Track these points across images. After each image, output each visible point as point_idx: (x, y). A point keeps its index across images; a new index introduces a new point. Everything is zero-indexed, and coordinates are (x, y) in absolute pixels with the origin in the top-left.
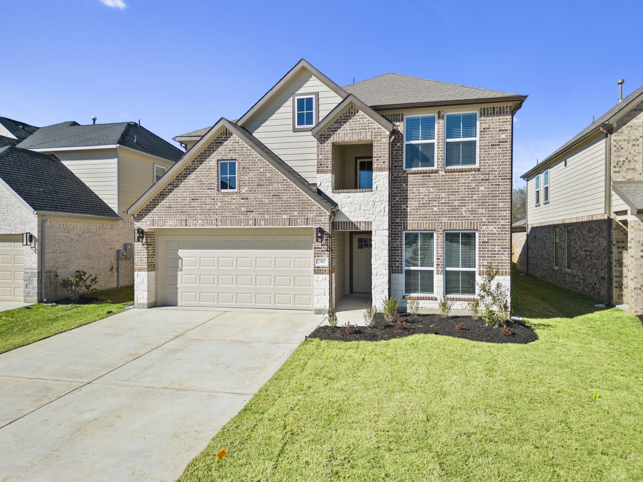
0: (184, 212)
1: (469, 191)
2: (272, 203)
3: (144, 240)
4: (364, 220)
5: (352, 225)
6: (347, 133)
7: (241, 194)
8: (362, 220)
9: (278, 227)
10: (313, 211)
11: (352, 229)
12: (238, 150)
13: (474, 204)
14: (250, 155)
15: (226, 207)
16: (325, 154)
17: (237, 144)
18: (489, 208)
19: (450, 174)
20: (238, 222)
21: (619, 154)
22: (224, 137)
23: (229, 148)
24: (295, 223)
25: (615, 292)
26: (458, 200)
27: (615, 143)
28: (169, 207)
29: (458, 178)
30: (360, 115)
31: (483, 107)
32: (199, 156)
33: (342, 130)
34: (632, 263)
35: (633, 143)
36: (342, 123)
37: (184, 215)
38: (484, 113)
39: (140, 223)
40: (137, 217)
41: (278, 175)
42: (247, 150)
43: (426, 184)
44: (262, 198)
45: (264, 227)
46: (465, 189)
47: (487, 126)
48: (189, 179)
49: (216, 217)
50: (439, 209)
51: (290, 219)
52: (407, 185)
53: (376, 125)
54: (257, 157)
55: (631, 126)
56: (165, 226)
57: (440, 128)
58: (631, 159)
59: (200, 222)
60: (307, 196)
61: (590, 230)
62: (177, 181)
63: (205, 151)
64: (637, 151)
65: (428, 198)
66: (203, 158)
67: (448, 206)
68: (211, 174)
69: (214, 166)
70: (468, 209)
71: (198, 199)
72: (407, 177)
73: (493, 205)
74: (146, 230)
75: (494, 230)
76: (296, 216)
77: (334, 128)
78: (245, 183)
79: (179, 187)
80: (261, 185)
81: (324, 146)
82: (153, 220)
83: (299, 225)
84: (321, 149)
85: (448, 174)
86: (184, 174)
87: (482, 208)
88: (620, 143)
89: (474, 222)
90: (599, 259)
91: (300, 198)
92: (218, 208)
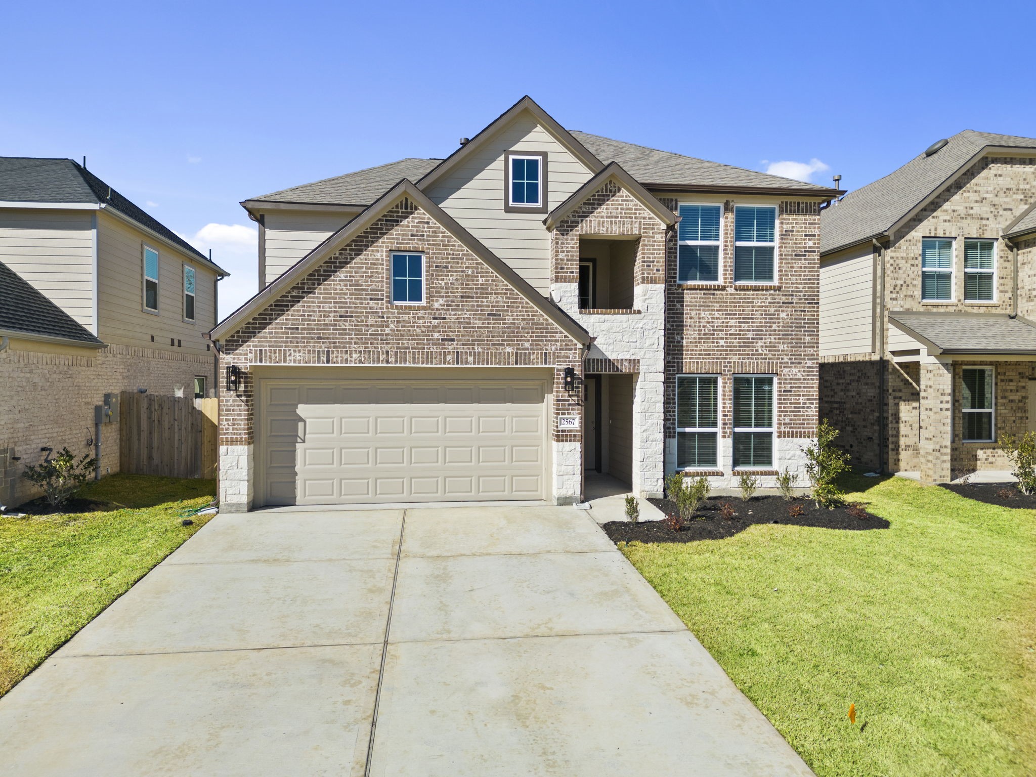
0: (324, 338)
1: (766, 319)
2: (488, 328)
3: (242, 388)
4: (628, 357)
5: (610, 365)
6: (603, 222)
7: (433, 310)
8: (624, 357)
9: (498, 366)
10: (557, 341)
11: (610, 371)
12: (428, 236)
13: (772, 337)
14: (448, 245)
15: (404, 331)
16: (568, 252)
17: (426, 225)
18: (792, 343)
19: (742, 292)
20: (427, 358)
21: (896, 275)
22: (402, 213)
23: (411, 231)
24: (525, 359)
25: (891, 456)
26: (753, 331)
27: (892, 261)
28: (293, 329)
29: (753, 299)
30: (622, 196)
31: (785, 201)
32: (353, 241)
33: (595, 217)
34: (928, 417)
35: (913, 263)
36: (596, 206)
37: (323, 343)
38: (785, 209)
39: (232, 356)
40: (227, 345)
41: (498, 281)
42: (443, 237)
43: (709, 306)
44: (469, 319)
45: (473, 366)
46: (762, 315)
47: (789, 227)
48: (333, 280)
49: (387, 347)
50: (727, 343)
51: (517, 353)
52: (682, 306)
53: (647, 213)
54: (462, 251)
55: (910, 241)
56: (285, 362)
57: (729, 224)
58: (909, 283)
59: (355, 356)
60: (546, 317)
61: (840, 375)
62: (310, 282)
63: (365, 233)
64: (916, 273)
65: (712, 326)
66: (361, 246)
67: (739, 339)
68: (377, 273)
69: (382, 260)
70: (765, 343)
71: (352, 317)
72: (683, 294)
73: (797, 339)
74: (246, 368)
75: (798, 374)
76: (528, 349)
77: (583, 212)
78: (439, 292)
79: (315, 293)
80: (468, 297)
81: (567, 239)
82: (261, 351)
83: (533, 364)
84: (562, 243)
85: (739, 292)
86: (324, 271)
87: (783, 343)
88: (898, 262)
89: (773, 363)
90: (859, 413)
91: (533, 320)
92: (390, 332)
